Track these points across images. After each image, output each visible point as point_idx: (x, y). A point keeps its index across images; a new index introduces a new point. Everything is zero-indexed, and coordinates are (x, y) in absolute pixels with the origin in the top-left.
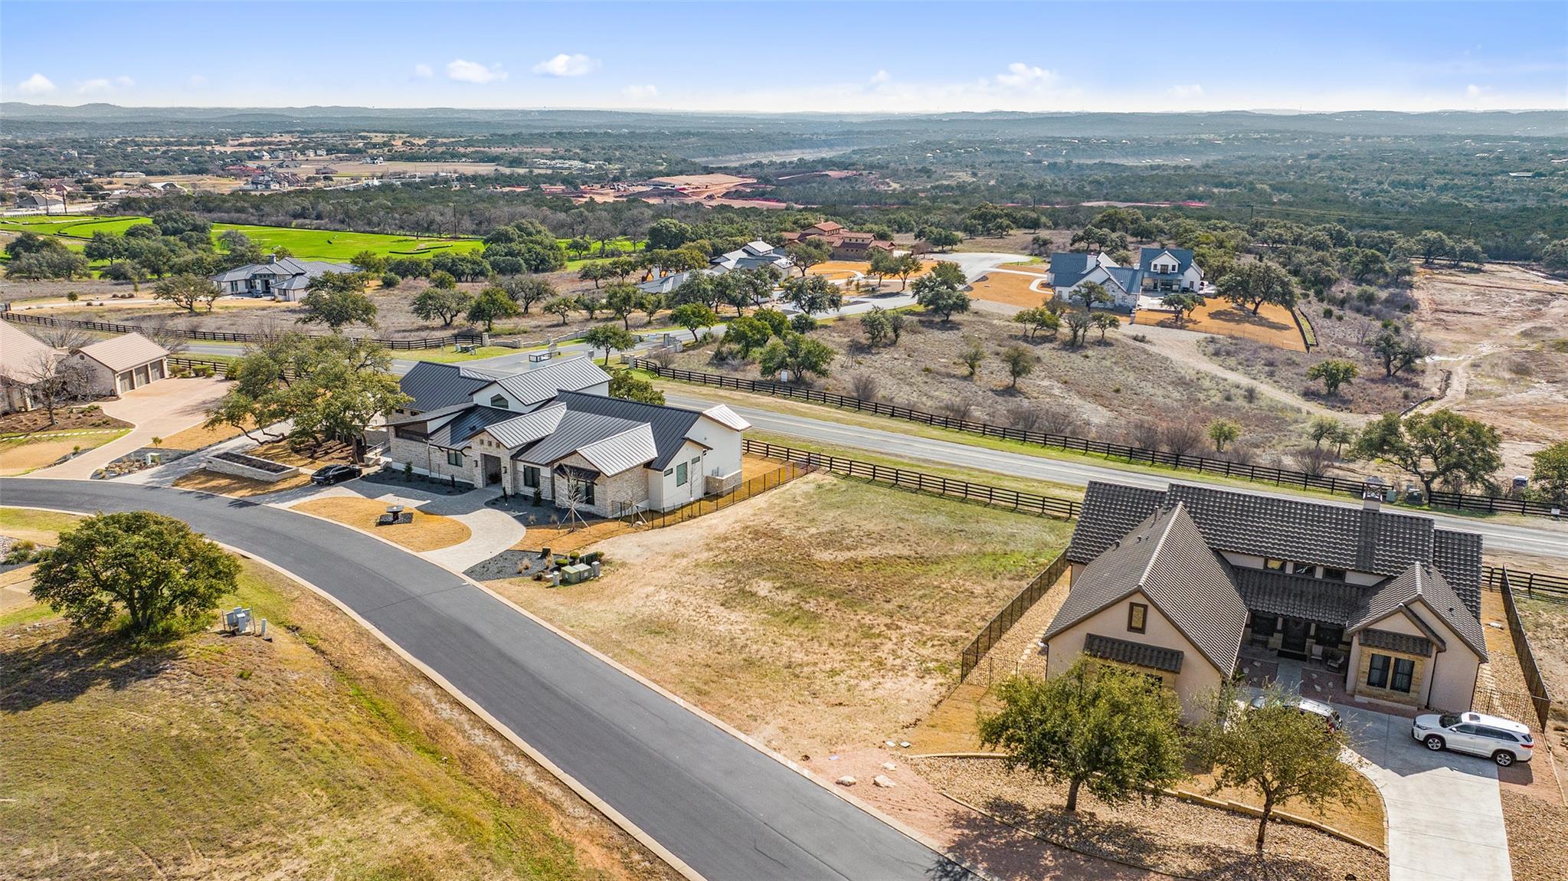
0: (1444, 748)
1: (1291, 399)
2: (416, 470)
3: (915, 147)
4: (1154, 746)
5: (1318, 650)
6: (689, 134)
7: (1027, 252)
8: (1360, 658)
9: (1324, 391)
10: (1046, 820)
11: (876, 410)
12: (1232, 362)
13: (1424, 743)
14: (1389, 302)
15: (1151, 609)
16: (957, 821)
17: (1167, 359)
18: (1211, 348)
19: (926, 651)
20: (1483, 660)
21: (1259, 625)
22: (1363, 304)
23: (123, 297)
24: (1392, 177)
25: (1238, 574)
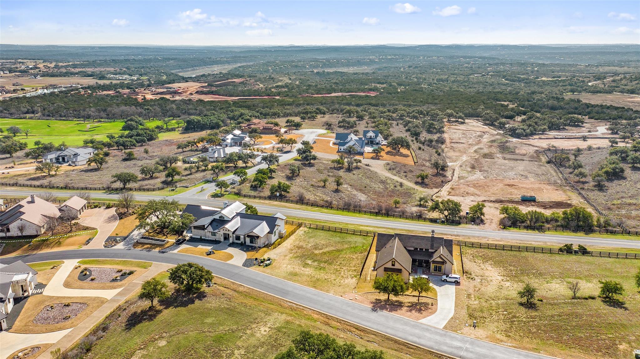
0: (447, 281)
1: (411, 185)
2: (203, 238)
3: (263, 64)
4: (402, 287)
5: (425, 265)
6: (169, 59)
7: (325, 127)
8: (432, 266)
9: (420, 181)
10: (385, 301)
11: (307, 204)
12: (394, 172)
13: (444, 281)
14: (437, 141)
15: (396, 262)
16: (372, 303)
17: (376, 172)
18: (388, 167)
19: (350, 273)
20: (453, 264)
21: (414, 261)
22: (429, 143)
23: (10, 168)
24: (438, 77)
25: (409, 251)
